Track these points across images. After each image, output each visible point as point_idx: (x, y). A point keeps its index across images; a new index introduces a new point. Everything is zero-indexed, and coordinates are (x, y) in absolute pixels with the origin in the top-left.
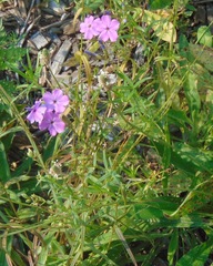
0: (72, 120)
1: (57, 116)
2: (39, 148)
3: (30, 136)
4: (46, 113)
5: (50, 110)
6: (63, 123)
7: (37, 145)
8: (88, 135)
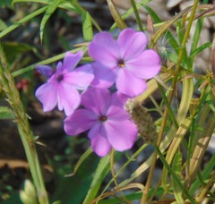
0: (156, 116)
1: (119, 103)
2: (45, 172)
3: (27, 139)
4: (91, 89)
5: (104, 84)
6: (132, 127)
7: (43, 162)
8: (193, 163)
